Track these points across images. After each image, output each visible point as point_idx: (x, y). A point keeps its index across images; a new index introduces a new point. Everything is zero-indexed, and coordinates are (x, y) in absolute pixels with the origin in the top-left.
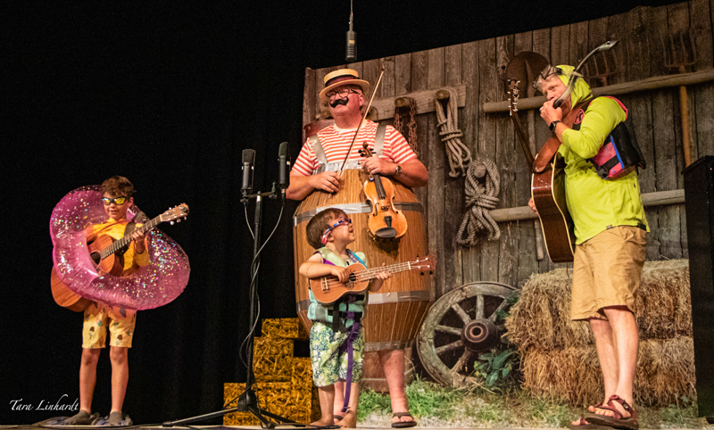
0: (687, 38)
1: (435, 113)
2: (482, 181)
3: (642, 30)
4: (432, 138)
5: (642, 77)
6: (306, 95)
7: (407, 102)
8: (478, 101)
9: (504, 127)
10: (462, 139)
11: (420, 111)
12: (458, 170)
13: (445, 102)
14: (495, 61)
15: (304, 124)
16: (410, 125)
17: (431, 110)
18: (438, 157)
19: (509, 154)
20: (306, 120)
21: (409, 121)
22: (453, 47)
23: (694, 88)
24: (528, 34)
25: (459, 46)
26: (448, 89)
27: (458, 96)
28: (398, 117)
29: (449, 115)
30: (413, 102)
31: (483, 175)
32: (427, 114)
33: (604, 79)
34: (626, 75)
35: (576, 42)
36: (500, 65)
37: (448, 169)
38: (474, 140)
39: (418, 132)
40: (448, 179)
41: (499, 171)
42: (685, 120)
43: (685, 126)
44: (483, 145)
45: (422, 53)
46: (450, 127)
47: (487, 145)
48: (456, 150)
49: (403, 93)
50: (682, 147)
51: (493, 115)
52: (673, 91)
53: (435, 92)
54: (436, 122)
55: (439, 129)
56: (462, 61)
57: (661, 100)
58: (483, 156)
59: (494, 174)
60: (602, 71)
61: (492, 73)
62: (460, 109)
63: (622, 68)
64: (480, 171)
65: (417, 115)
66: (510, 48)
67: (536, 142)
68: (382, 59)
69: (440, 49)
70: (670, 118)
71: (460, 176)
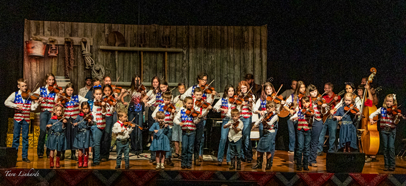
0: (169, 37)
1: (81, 46)
2: (98, 71)
3: (155, 32)
4: (79, 54)
5: (154, 47)
6: (25, 30)
7: (69, 40)
8: (97, 45)
9: (107, 55)
10: (91, 56)
11: (74, 44)
12: (89, 66)
13: (85, 43)
14: (104, 32)
15: (25, 41)
16: (71, 48)
17: (79, 44)
18: (82, 61)
19: (109, 64)
20: (26, 39)
21: (70, 47)
22: (89, 24)
23: (170, 53)
24: (116, 25)
25: (91, 24)
26: (86, 38)
27: (90, 41)
28: (66, 45)
29: (87, 48)
30: (72, 40)
31: (99, 69)
32: (78, 46)
33: (142, 45)
34: (149, 45)
35: (133, 31)
36: (106, 34)
37: (85, 66)
38: (96, 58)
39: (73, 51)
40: (85, 69)
41: (105, 69)
42: (166, 62)
43: (166, 64)
44: (99, 60)
45: (76, 23)
46: (87, 51)
47: (101, 60)
48: (89, 60)
49: (68, 36)
50: (165, 70)
51: (103, 50)
52: (163, 53)
53: (81, 38)
54: (81, 49)
55: (82, 52)
56: (92, 30)
57: (159, 55)
58: (99, 63)
59: (103, 70)
60: (141, 42)
61: (103, 35)
62: (91, 46)
63: (148, 43)
64: (98, 68)
65: (73, 45)
66: (110, 28)
67: (118, 61)
68: (59, 22)
69: (83, 23)
70: (162, 61)
71: (90, 69)
